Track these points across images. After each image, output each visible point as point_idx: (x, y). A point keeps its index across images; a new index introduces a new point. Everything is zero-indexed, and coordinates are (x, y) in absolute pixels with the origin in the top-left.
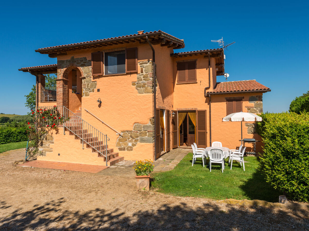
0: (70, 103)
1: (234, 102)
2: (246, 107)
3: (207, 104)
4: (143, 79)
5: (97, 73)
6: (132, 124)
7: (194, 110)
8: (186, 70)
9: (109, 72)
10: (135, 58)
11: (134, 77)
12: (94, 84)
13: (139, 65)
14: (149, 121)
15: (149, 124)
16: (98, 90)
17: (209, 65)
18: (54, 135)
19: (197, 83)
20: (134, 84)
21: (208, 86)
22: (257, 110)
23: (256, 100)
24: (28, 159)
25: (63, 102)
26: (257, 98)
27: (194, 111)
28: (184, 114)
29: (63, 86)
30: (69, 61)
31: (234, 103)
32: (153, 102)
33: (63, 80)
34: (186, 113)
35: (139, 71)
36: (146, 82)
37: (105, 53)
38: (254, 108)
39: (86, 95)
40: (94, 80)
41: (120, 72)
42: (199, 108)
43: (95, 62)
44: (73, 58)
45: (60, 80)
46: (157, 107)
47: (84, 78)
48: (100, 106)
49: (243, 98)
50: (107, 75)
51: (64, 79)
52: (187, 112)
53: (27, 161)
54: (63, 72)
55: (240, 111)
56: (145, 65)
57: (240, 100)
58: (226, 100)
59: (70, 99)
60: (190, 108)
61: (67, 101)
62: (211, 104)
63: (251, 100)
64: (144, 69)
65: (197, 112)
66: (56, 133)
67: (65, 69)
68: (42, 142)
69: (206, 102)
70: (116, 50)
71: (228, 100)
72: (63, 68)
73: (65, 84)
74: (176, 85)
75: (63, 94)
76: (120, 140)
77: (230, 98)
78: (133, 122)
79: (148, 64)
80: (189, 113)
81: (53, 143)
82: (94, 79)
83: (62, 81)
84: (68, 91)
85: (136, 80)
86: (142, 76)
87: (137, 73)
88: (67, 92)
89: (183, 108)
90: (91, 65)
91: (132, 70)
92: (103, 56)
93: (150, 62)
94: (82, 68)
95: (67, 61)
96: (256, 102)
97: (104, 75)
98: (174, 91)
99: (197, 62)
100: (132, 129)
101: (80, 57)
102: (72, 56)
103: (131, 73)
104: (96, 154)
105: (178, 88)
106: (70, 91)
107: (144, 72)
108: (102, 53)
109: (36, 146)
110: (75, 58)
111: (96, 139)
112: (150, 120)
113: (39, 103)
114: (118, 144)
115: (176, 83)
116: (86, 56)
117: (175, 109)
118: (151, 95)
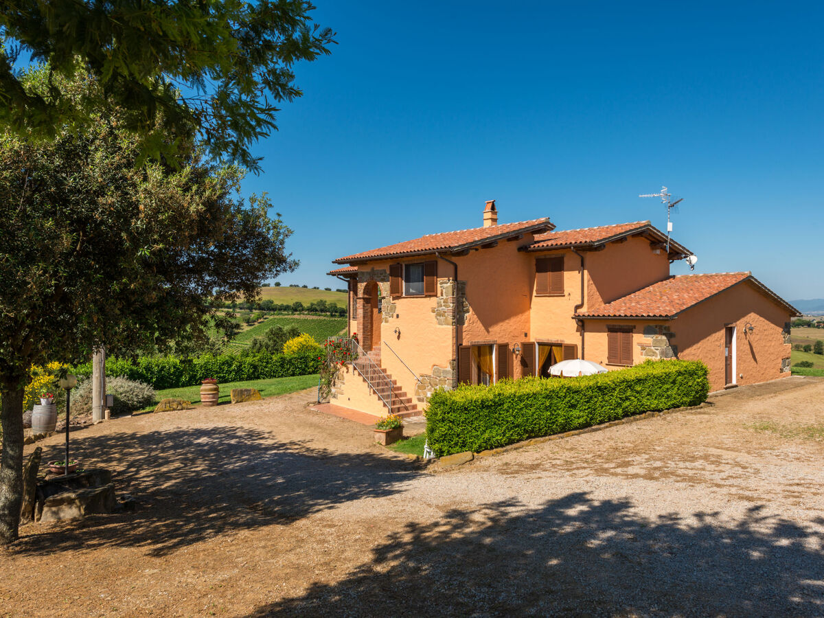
0: (374, 328)
1: (619, 333)
2: (638, 344)
3: (579, 333)
4: (443, 304)
5: (396, 293)
6: (430, 367)
7: (559, 342)
8: (548, 273)
9: (411, 290)
10: (434, 276)
11: (433, 302)
12: (394, 308)
13: (439, 285)
14: (448, 364)
15: (449, 368)
16: (398, 316)
17: (583, 265)
18: (345, 374)
19: (564, 296)
20: (433, 311)
21: (580, 303)
22: (657, 352)
23: (655, 333)
24: (320, 401)
25: (363, 329)
26: (657, 329)
27: (560, 345)
28: (547, 348)
29: (364, 306)
30: (369, 273)
31: (619, 335)
32: (453, 338)
33: (363, 298)
34: (550, 347)
35: (439, 294)
36: (446, 309)
37: (406, 265)
38: (652, 348)
39: (387, 322)
40: (394, 302)
41: (419, 294)
42: (568, 341)
43: (393, 278)
44: (373, 269)
45: (360, 298)
46: (465, 343)
47: (384, 298)
48: (399, 337)
49: (635, 327)
50: (409, 295)
51: (366, 296)
52: (551, 345)
53: (319, 403)
54: (363, 288)
55: (573, 358)
56: (445, 285)
57: (629, 330)
58: (607, 330)
59: (374, 322)
60: (553, 338)
61: (369, 327)
62: (586, 334)
63: (648, 331)
64: (444, 291)
65: (563, 347)
66: (347, 372)
67: (365, 284)
68: (334, 382)
69: (577, 331)
70: (416, 262)
71: (612, 330)
72: (363, 282)
73: (367, 303)
74: (534, 298)
75: (364, 317)
76: (418, 386)
77: (613, 325)
78: (432, 364)
79: (449, 284)
80: (553, 347)
81: (344, 384)
82: (393, 300)
83: (362, 300)
84: (372, 312)
85: (435, 305)
86: (442, 301)
87: (436, 296)
88: (369, 314)
89: (546, 338)
90: (388, 281)
91: (430, 292)
92: (402, 270)
93: (451, 281)
94: (381, 284)
95: (367, 272)
96: (655, 336)
97: (404, 295)
98: (530, 308)
99: (565, 259)
100: (430, 373)
101: (380, 269)
102: (372, 266)
103: (430, 296)
104: (381, 403)
105: (536, 301)
106: (374, 312)
107: (444, 295)
108: (401, 265)
109: (329, 384)
110: (375, 269)
111: (395, 382)
112: (450, 363)
113: (351, 321)
114: (417, 393)
115: (534, 294)
116: (386, 267)
117: (532, 340)
118: (450, 327)
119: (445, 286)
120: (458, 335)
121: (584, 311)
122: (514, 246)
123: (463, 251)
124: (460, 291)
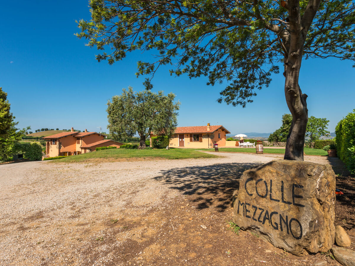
5: (51, 144)
10: (56, 142)
11: (56, 146)
12: (51, 146)
14: (58, 155)
16: (52, 148)
17: (82, 139)
19: (80, 144)
36: (58, 147)
37: (53, 140)
39: (50, 149)
43: (51, 142)
46: (61, 152)
48: (52, 151)
50: (54, 144)
52: (79, 152)
57: (86, 149)
61: (48, 149)
67: (47, 142)
69: (81, 149)
71: (84, 149)
74: (76, 144)
78: (56, 155)
91: (56, 144)
94: (49, 142)
96: (88, 150)
98: (76, 146)
106: (49, 147)
116: (50, 140)
117: (76, 151)
118: (58, 150)
119: (58, 143)
120: (59, 151)
121: (82, 146)
122: (72, 136)
123: (60, 138)
124: (60, 144)
